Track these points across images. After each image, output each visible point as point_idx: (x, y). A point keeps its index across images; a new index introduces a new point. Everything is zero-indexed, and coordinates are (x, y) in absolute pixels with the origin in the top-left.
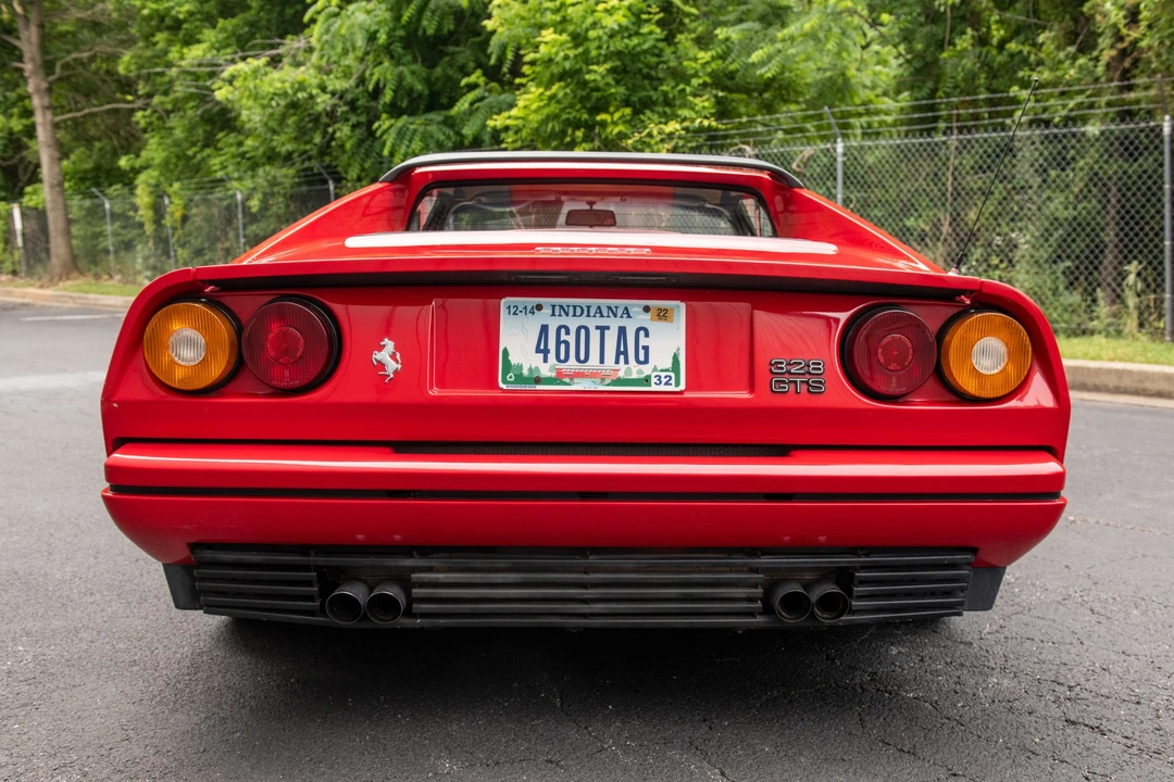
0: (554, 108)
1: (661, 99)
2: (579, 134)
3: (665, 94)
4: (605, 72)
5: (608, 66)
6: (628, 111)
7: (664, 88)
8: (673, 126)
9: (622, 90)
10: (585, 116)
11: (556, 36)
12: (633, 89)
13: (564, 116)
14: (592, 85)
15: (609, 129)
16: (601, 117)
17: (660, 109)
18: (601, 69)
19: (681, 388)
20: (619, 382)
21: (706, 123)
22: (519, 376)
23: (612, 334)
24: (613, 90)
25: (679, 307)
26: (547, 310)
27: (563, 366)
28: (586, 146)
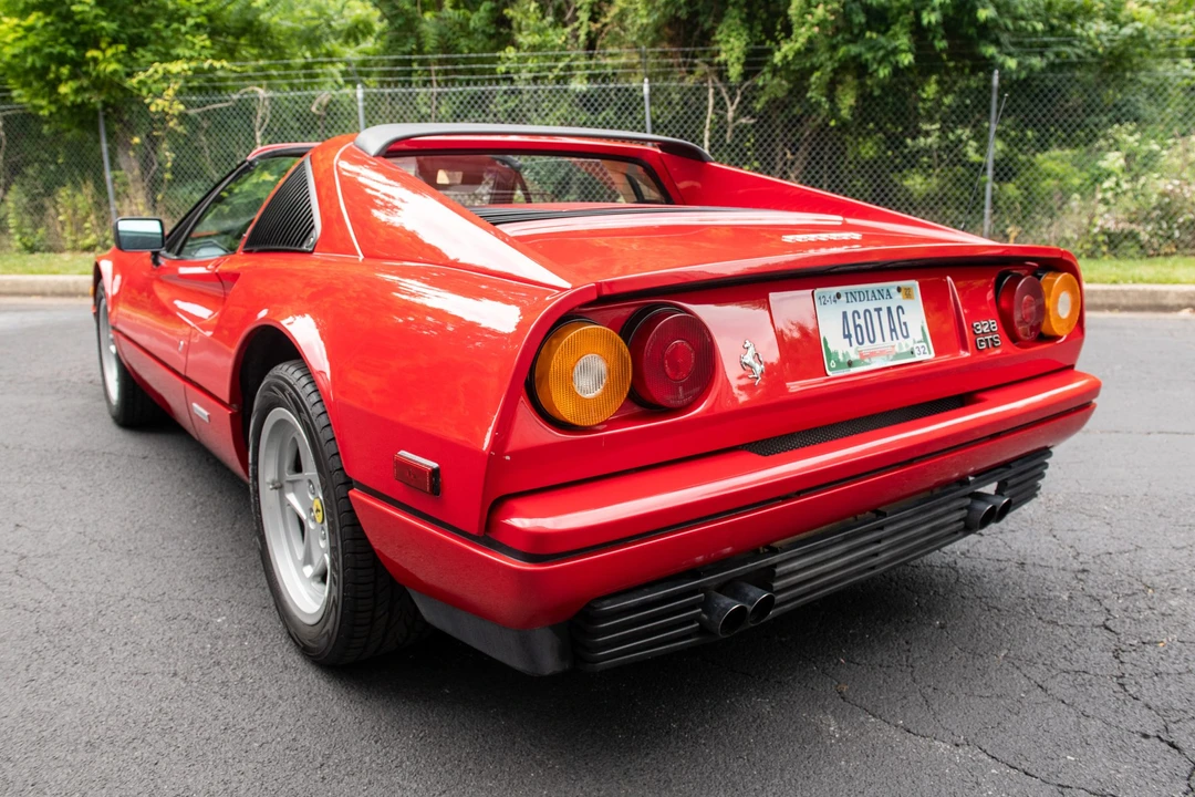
0: (32, 40)
1: (153, 37)
2: (65, 71)
3: (156, 31)
4: (95, 5)
6: (122, 47)
7: (155, 25)
8: (175, 67)
9: (114, 26)
10: (73, 52)
12: (123, 25)
13: (47, 50)
14: (78, 18)
15: (102, 67)
16: (91, 54)
17: (153, 48)
19: (933, 355)
20: (898, 356)
21: (217, 64)
22: (838, 362)
23: (884, 314)
24: (104, 24)
25: (914, 284)
26: (843, 298)
27: (862, 348)
28: (75, 84)
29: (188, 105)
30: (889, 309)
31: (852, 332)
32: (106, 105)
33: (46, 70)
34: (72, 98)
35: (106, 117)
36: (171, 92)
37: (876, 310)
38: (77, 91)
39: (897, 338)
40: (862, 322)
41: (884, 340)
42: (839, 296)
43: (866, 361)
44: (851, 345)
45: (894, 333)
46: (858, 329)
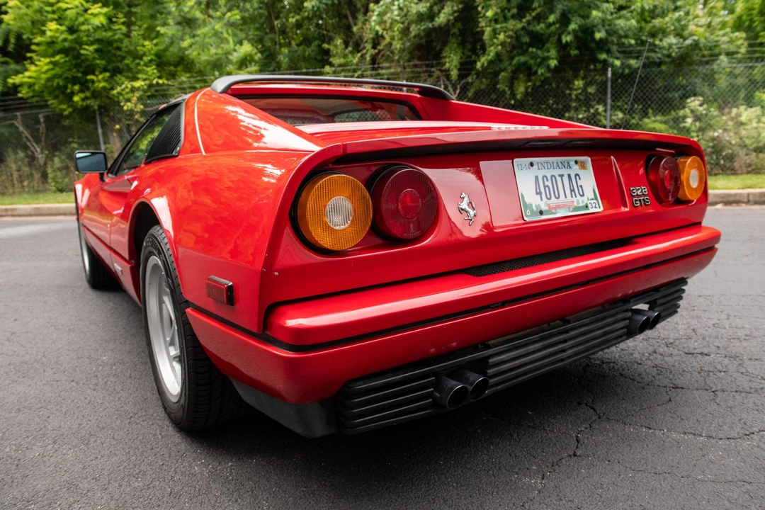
0: (58, 70)
1: (125, 68)
2: (77, 88)
3: (127, 65)
4: (93, 51)
5: (95, 47)
6: (107, 74)
7: (126, 62)
8: (137, 84)
9: (103, 62)
10: (80, 75)
11: (58, 27)
12: (109, 62)
13: (65, 75)
14: (83, 58)
15: (96, 85)
16: (90, 77)
17: (125, 74)
18: (92, 48)
19: (602, 209)
20: (576, 209)
21: (161, 81)
22: (532, 211)
23: (566, 179)
24: (98, 62)
25: (588, 160)
26: (535, 166)
27: (549, 202)
28: (82, 95)
29: (145, 105)
30: (569, 176)
31: (542, 190)
32: (100, 107)
33: (66, 87)
34: (80, 103)
35: (101, 114)
36: (135, 99)
37: (560, 175)
38: (83, 100)
39: (576, 196)
40: (549, 183)
41: (566, 197)
42: (532, 164)
43: (554, 211)
44: (542, 200)
45: (573, 193)
46: (547, 188)
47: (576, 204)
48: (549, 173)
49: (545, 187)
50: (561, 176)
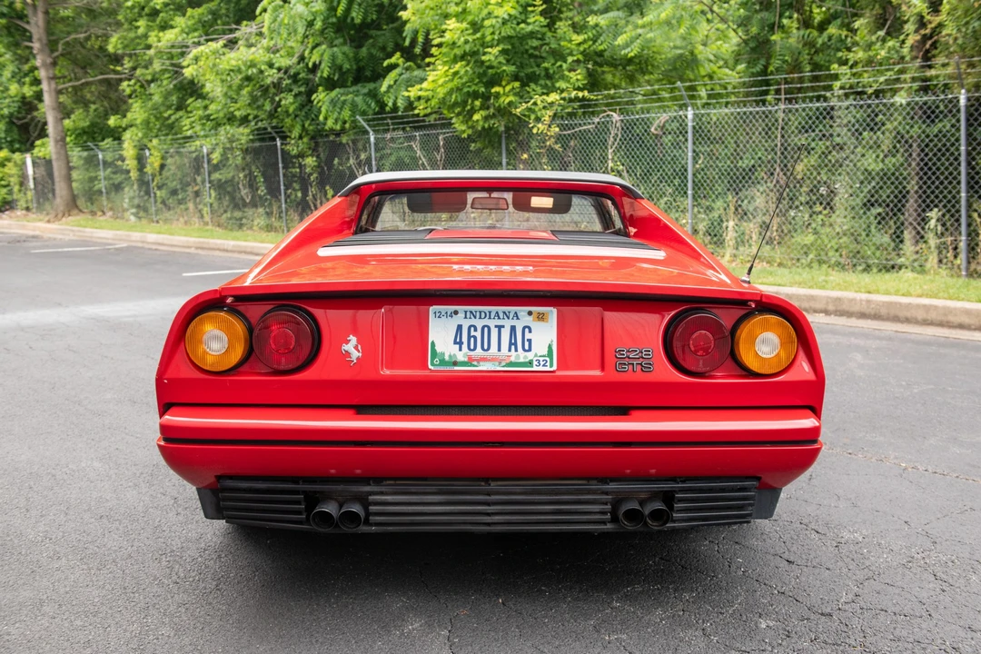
0: (457, 81)
1: (543, 73)
2: (477, 103)
3: (546, 69)
4: (497, 53)
5: (499, 48)
6: (517, 84)
7: (546, 65)
8: (554, 97)
9: (512, 67)
10: (483, 89)
11: (458, 25)
12: (521, 66)
13: (465, 90)
14: (487, 64)
15: (502, 100)
16: (496, 89)
17: (542, 82)
18: (495, 51)
19: (554, 368)
20: (511, 364)
21: (580, 94)
22: (442, 360)
23: (506, 330)
24: (505, 68)
25: (553, 311)
26: (461, 315)
27: (471, 353)
28: (483, 113)
29: (562, 127)
30: (513, 329)
31: (465, 339)
32: (507, 129)
33: (465, 103)
34: (482, 124)
35: (507, 138)
36: (547, 118)
37: (496, 326)
38: (486, 118)
39: (516, 350)
40: (478, 334)
41: (499, 350)
42: (456, 313)
43: (475, 363)
44: (460, 350)
45: (513, 347)
46: (472, 339)
47: (513, 359)
48: (479, 323)
49: (469, 337)
50: (500, 327)
